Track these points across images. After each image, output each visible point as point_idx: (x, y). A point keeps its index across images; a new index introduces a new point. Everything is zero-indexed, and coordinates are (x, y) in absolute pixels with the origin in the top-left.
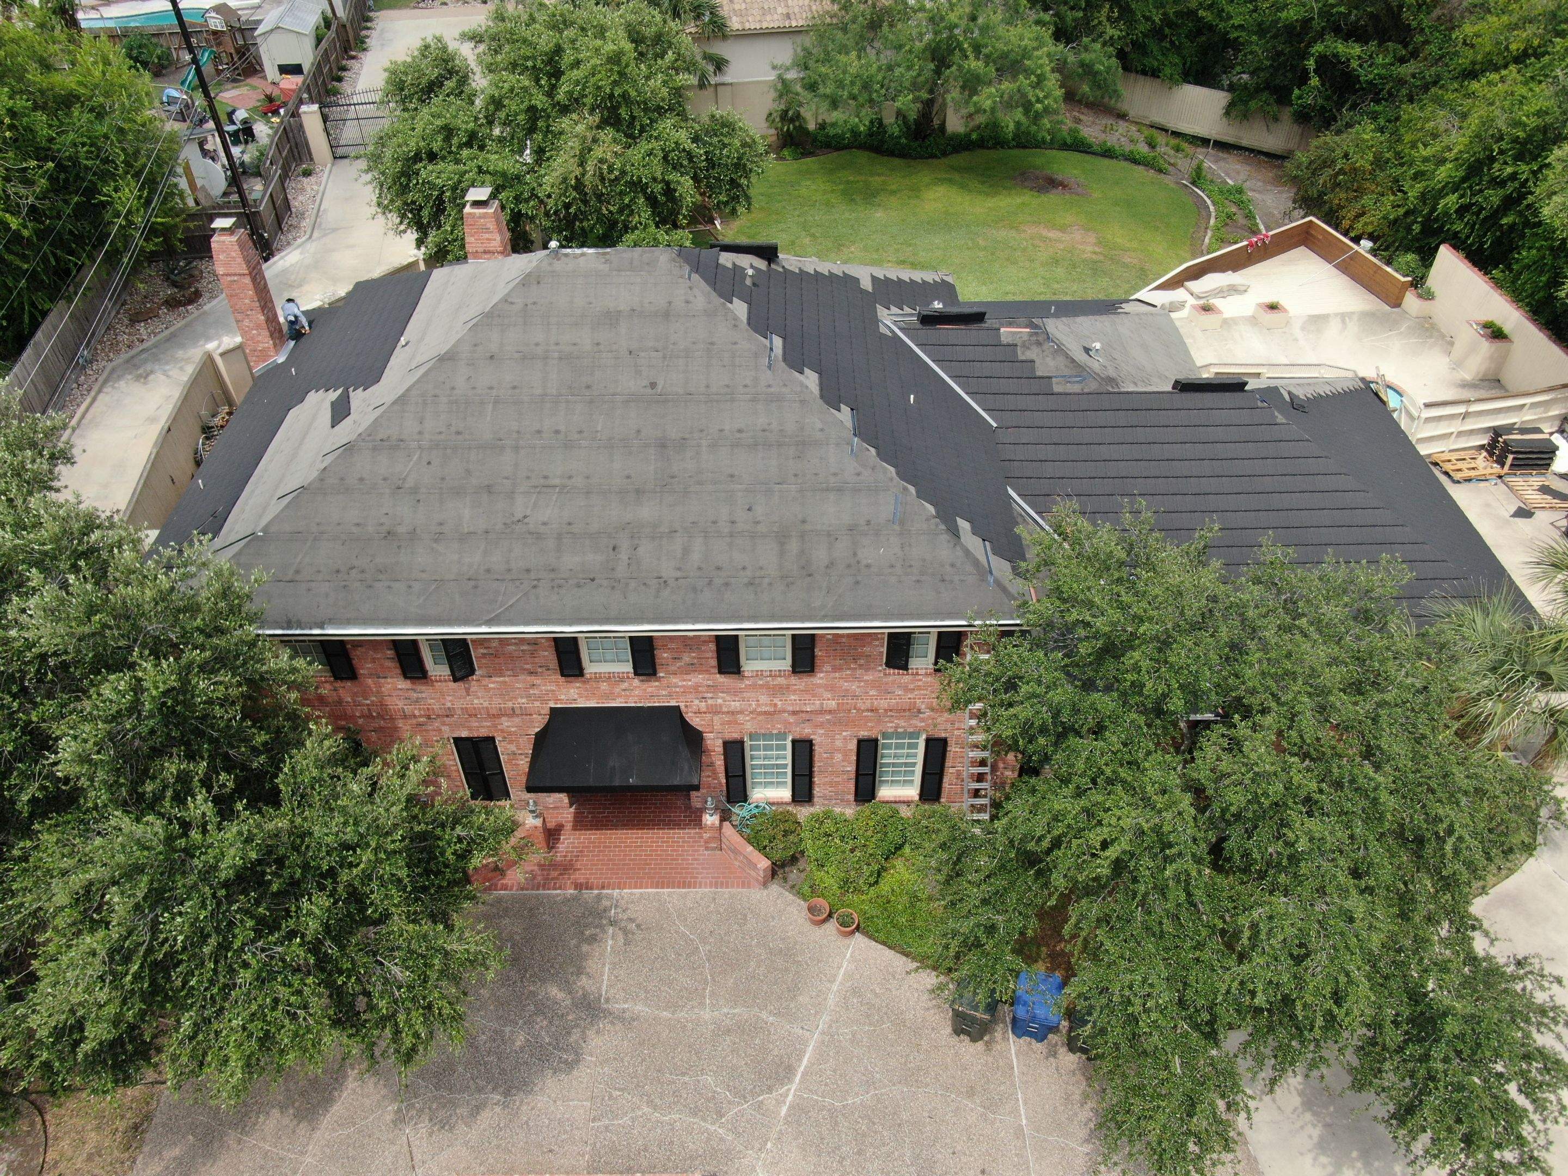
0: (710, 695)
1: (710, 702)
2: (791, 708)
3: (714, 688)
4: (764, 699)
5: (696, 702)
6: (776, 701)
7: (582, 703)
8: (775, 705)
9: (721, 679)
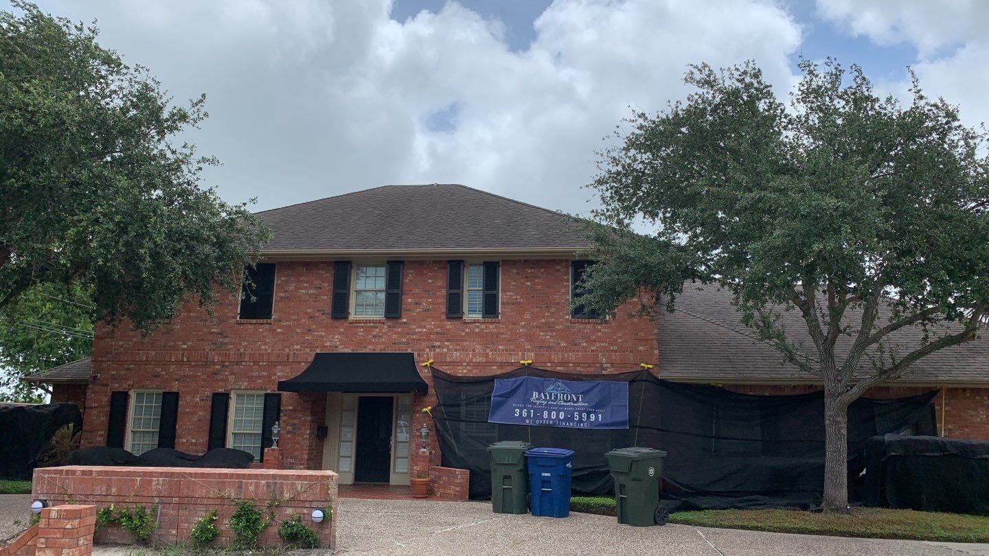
0: (438, 344)
1: (437, 350)
2: (499, 359)
3: (444, 335)
4: (479, 348)
5: (427, 350)
6: (488, 351)
7: (343, 349)
8: (487, 355)
9: (449, 325)
